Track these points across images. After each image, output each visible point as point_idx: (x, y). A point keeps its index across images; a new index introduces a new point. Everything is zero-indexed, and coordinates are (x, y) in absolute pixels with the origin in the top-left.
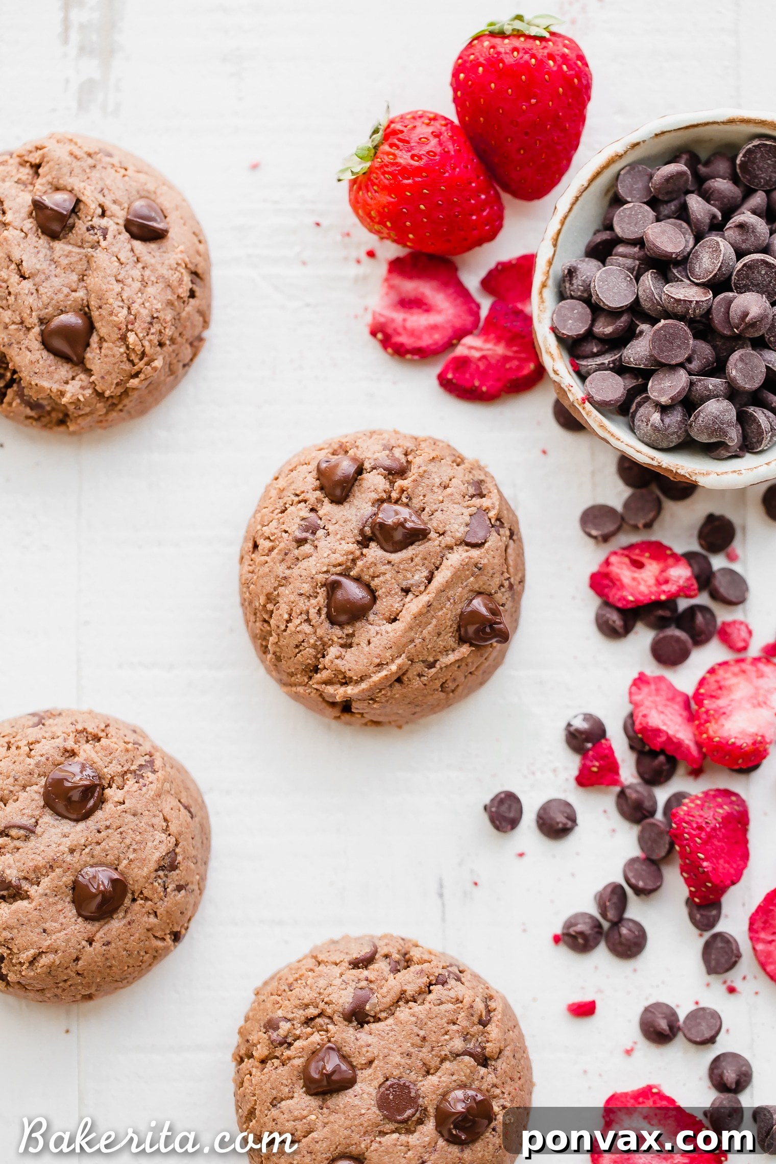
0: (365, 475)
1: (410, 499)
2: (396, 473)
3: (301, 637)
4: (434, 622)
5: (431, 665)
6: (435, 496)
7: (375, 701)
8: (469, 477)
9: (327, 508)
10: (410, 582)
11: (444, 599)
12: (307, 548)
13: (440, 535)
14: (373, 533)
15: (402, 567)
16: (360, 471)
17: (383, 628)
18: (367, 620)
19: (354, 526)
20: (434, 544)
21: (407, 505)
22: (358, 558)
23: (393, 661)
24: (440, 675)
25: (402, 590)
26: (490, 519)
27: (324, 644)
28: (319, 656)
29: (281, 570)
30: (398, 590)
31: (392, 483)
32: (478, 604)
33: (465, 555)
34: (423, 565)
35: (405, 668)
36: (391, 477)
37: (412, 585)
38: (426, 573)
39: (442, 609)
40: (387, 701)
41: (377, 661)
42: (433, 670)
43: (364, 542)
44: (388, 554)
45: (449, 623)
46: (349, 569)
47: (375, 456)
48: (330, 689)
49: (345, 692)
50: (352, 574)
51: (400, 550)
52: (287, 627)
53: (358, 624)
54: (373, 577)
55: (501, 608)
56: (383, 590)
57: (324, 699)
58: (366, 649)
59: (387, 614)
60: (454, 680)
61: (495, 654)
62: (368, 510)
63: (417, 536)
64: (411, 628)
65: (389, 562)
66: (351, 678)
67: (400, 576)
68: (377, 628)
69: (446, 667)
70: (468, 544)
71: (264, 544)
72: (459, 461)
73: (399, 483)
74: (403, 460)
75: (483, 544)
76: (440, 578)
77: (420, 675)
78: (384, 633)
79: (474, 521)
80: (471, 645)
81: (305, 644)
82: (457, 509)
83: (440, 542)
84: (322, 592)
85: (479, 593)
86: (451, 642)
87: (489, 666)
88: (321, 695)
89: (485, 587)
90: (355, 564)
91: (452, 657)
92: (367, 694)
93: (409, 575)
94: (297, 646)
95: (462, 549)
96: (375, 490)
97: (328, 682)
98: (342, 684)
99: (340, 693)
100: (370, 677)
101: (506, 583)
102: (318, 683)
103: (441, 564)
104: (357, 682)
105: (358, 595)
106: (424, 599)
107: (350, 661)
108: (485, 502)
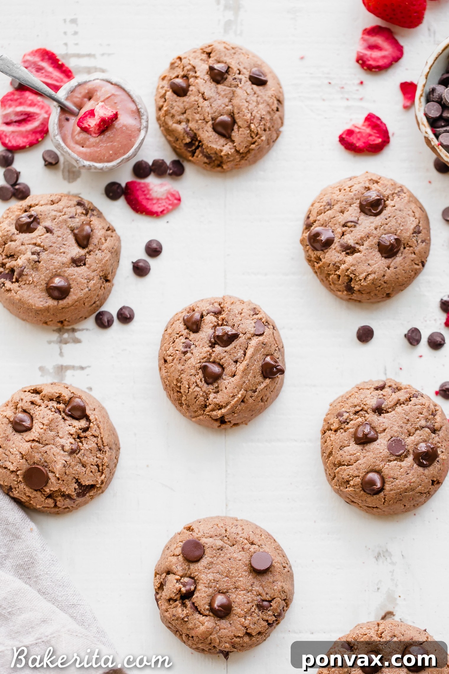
0: (205, 318)
1: (227, 322)
2: (217, 314)
3: (196, 393)
4: (252, 371)
5: (255, 391)
6: (237, 319)
7: (235, 413)
8: (249, 307)
9: (193, 336)
10: (237, 357)
11: (253, 361)
12: (189, 355)
13: (244, 334)
14: (215, 341)
15: (231, 352)
16: (202, 316)
17: (230, 380)
18: (223, 379)
19: (206, 340)
20: (242, 339)
21: (227, 325)
22: (212, 353)
23: (238, 393)
24: (260, 395)
25: (234, 362)
26: (263, 323)
27: (207, 394)
28: (206, 400)
29: (180, 367)
30: (233, 362)
31: (217, 318)
32: (268, 359)
33: (257, 340)
34: (240, 348)
35: (244, 395)
36: (216, 315)
37: (238, 359)
38: (242, 352)
39: (253, 365)
40: (240, 412)
41: (232, 395)
42: (256, 393)
43: (212, 346)
44: (224, 348)
45: (258, 371)
46: (209, 359)
47: (207, 308)
48: (214, 413)
49: (221, 412)
50: (211, 360)
51: (229, 345)
52: (189, 391)
53: (219, 382)
54: (220, 360)
55: (278, 360)
56: (226, 364)
57: (212, 418)
58: (225, 391)
59: (231, 374)
60: (266, 396)
61: (279, 381)
62: (211, 332)
63: (235, 336)
64: (242, 377)
65: (226, 352)
66: (222, 405)
67: (232, 356)
68: (228, 381)
69: (261, 390)
70: (257, 335)
71: (169, 359)
72: (243, 302)
73: (220, 317)
74: (219, 307)
75: (263, 334)
76: (249, 352)
77: (251, 397)
78: (231, 382)
79: (257, 325)
80: (270, 378)
81: (199, 396)
82: (248, 322)
83: (245, 337)
84: (200, 372)
85: (267, 355)
86: (261, 379)
87: (278, 387)
88: (210, 417)
89: (269, 352)
90: (211, 356)
91: (263, 386)
92: (231, 410)
93: (235, 355)
94: (195, 398)
95: (255, 338)
96: (211, 323)
97: (213, 410)
98: (219, 409)
99: (218, 413)
100: (230, 403)
101: (277, 349)
102: (208, 412)
103: (248, 347)
104: (225, 407)
105: (216, 369)
106: (245, 363)
107: (220, 398)
108: (259, 316)
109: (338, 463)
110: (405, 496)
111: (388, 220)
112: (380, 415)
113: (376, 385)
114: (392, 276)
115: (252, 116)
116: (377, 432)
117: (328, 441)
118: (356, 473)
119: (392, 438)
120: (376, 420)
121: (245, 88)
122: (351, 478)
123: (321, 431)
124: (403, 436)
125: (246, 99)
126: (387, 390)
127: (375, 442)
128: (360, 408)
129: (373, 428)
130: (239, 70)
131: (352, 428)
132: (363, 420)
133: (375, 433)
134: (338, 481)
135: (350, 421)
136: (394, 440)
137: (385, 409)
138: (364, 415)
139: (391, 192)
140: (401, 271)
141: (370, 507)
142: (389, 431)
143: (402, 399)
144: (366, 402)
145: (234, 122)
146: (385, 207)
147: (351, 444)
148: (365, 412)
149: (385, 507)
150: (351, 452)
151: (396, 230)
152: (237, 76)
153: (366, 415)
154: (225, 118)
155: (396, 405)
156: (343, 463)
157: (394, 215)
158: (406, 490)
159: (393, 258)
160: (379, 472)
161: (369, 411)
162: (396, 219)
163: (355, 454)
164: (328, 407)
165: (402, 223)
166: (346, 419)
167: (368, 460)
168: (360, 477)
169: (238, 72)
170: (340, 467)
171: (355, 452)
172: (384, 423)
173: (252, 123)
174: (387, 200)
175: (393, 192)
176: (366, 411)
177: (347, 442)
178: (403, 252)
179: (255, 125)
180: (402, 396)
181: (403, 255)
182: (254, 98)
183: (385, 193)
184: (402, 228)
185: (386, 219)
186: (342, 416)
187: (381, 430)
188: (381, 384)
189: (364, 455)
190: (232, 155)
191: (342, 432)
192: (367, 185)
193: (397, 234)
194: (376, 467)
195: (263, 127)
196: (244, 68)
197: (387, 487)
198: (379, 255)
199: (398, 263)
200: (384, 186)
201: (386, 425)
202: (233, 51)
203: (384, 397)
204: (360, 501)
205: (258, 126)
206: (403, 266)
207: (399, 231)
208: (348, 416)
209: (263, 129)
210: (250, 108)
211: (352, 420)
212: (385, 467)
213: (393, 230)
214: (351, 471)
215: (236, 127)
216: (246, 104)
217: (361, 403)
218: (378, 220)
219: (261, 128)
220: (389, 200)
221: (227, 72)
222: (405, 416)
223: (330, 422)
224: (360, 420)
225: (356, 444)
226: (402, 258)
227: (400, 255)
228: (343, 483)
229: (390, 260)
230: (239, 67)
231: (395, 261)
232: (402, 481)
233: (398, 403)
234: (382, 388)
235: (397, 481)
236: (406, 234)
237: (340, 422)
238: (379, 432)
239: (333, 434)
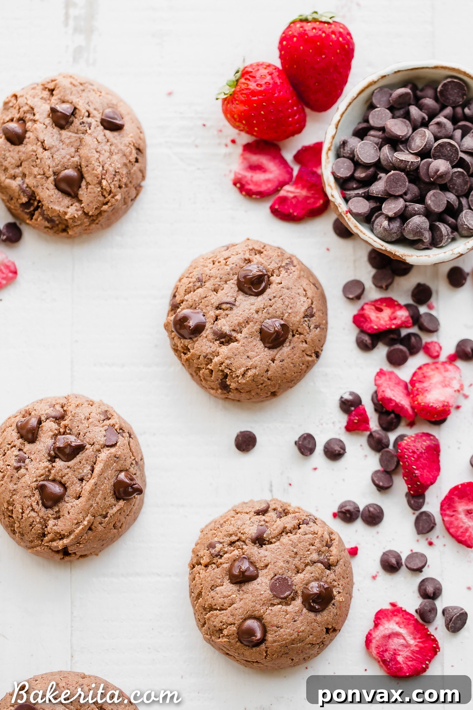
0: (43, 424)
1: (71, 430)
2: (59, 419)
3: (31, 520)
4: (101, 492)
5: (105, 517)
6: (84, 425)
7: (80, 544)
8: (99, 410)
9: (28, 447)
10: (83, 474)
11: (102, 479)
12: (22, 471)
13: (92, 445)
14: (55, 453)
15: (76, 467)
16: (40, 422)
17: (74, 503)
18: (65, 501)
19: (44, 453)
20: (89, 451)
21: (70, 434)
22: (51, 469)
23: (84, 519)
24: (111, 521)
25: (79, 480)
26: (116, 430)
27: (45, 520)
28: (44, 527)
29: (11, 486)
30: (77, 480)
31: (59, 424)
32: (122, 476)
33: (108, 452)
34: (87, 463)
35: (92, 521)
36: (57, 421)
37: (84, 476)
38: (89, 468)
39: (103, 484)
40: (87, 542)
41: (76, 521)
42: (107, 519)
43: (52, 459)
44: (67, 463)
45: (109, 491)
46: (48, 476)
47: (46, 412)
48: (54, 544)
49: (63, 543)
50: (50, 478)
51: (73, 459)
52: (22, 516)
53: (60, 505)
54: (62, 477)
55: (134, 476)
56: (69, 482)
57: (52, 550)
58: (68, 517)
59: (75, 495)
60: (120, 521)
61: (137, 502)
62: (50, 442)
63: (80, 449)
64: (89, 499)
65: (68, 467)
66: (64, 535)
67: (76, 473)
68: (71, 504)
69: (113, 515)
70: (108, 446)
72: (91, 404)
73: (63, 423)
74: (62, 410)
75: (116, 444)
76: (98, 468)
77: (101, 523)
78: (75, 506)
79: (108, 433)
80: (124, 500)
81: (35, 523)
82: (97, 429)
83: (93, 449)
84: (37, 492)
85: (121, 471)
86: (113, 501)
87: (136, 509)
88: (50, 548)
89: (123, 467)
90: (50, 473)
91: (115, 509)
92: (75, 541)
93: (81, 471)
94: (30, 525)
95: (105, 449)
96: (51, 430)
97: (53, 540)
98: (60, 539)
99: (60, 544)
100: (74, 531)
101: (134, 462)
102: (47, 542)
103: (96, 461)
104: (68, 536)
105: (56, 489)
106: (92, 481)
107: (61, 526)
108: (111, 422)
109: (208, 606)
110: (292, 648)
111: (273, 301)
112: (262, 547)
113: (257, 509)
114: (277, 371)
115: (103, 169)
116: (257, 569)
117: (197, 578)
118: (231, 620)
119: (276, 575)
120: (257, 553)
121: (95, 135)
122: (224, 626)
123: (189, 564)
124: (290, 574)
125: (96, 149)
126: (271, 515)
127: (255, 581)
128: (236, 538)
129: (252, 563)
130: (88, 111)
131: (227, 563)
132: (240, 553)
133: (255, 569)
134: (209, 628)
135: (224, 554)
136: (278, 579)
137: (267, 539)
138: (241, 547)
139: (276, 266)
140: (289, 365)
141: (249, 662)
142: (272, 567)
143: (289, 526)
144: (244, 530)
145: (82, 177)
146: (270, 285)
147: (224, 584)
148: (242, 543)
149: (267, 662)
150: (225, 594)
151: (283, 313)
152: (85, 119)
153: (244, 546)
154: (71, 172)
155: (281, 534)
156: (215, 607)
157: (280, 294)
158: (293, 642)
159: (278, 349)
160: (259, 619)
161: (247, 541)
162: (282, 299)
163: (230, 596)
164: (199, 534)
165: (290, 304)
166: (219, 552)
167: (245, 603)
168: (236, 625)
169: (87, 114)
170: (212, 612)
171: (230, 593)
172: (266, 557)
173: (104, 179)
174: (272, 275)
175: (279, 265)
176: (244, 542)
177: (219, 581)
178: (291, 340)
179: (107, 181)
180: (289, 522)
181: (292, 344)
182: (107, 147)
183: (269, 267)
184: (290, 311)
185: (270, 300)
186: (214, 547)
187: (262, 565)
188: (263, 506)
189: (241, 598)
190: (79, 218)
191: (213, 567)
192: (247, 256)
193: (284, 318)
194: (256, 613)
195: (117, 184)
196: (95, 109)
197: (270, 637)
198: (260, 345)
199: (285, 354)
200: (269, 257)
201: (268, 559)
202: (82, 87)
203: (267, 524)
204: (236, 655)
205: (111, 182)
206: (292, 358)
207: (286, 315)
208: (221, 548)
209: (117, 185)
210: (101, 160)
211: (226, 553)
212: (267, 613)
213: (278, 313)
214: (224, 618)
215: (84, 183)
216: (97, 155)
217: (237, 532)
218: (259, 301)
219: (114, 185)
220: (275, 275)
221: (73, 114)
222: (292, 548)
223: (199, 554)
224: (236, 552)
225: (232, 582)
226: (289, 348)
227: (288, 344)
228: (215, 632)
229: (276, 351)
230: (88, 108)
231: (281, 352)
232: (288, 630)
233: (284, 531)
234: (264, 512)
235: (282, 630)
236: (295, 319)
237: (212, 555)
238: (260, 568)
239: (203, 569)
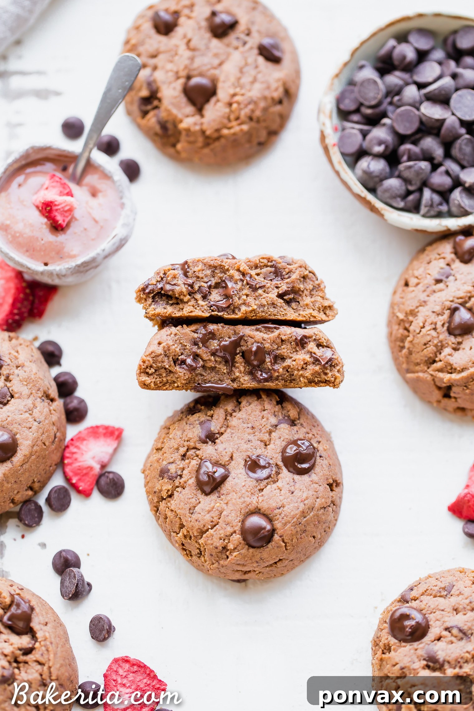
109: (198, 532)
110: (308, 523)
112: (215, 442)
116: (224, 466)
117: (168, 515)
118: (229, 530)
119: (246, 461)
120: (214, 451)
122: (226, 541)
124: (259, 451)
128: (185, 449)
129: (215, 463)
131: (190, 478)
132: (197, 461)
133: (222, 468)
134: (211, 555)
135: (182, 472)
137: (216, 432)
138: (194, 455)
141: (271, 565)
142: (238, 454)
144: (188, 436)
147: (200, 500)
148: (194, 451)
149: (289, 554)
150: (207, 509)
153: (198, 452)
155: (226, 419)
156: (205, 528)
158: (304, 514)
160: (257, 511)
161: (198, 445)
163: (213, 508)
166: (176, 472)
167: (233, 505)
168: (237, 532)
170: (204, 536)
171: (212, 505)
172: (225, 449)
176: (194, 448)
186: (168, 471)
187: (227, 459)
189: (226, 502)
191: (179, 491)
194: (250, 507)
197: (278, 525)
201: (230, 450)
204: (255, 565)
208: (176, 467)
211: (183, 469)
212: (260, 501)
214: (221, 532)
217: (182, 442)
222: (245, 425)
223: (156, 489)
224: (193, 462)
225: (207, 494)
228: (220, 555)
232: (292, 505)
233: (228, 414)
235: (285, 509)
237: (170, 480)
238: (226, 464)
239: (169, 502)
